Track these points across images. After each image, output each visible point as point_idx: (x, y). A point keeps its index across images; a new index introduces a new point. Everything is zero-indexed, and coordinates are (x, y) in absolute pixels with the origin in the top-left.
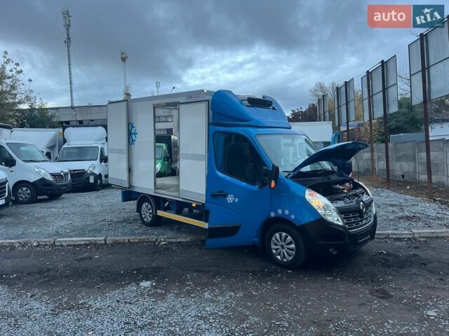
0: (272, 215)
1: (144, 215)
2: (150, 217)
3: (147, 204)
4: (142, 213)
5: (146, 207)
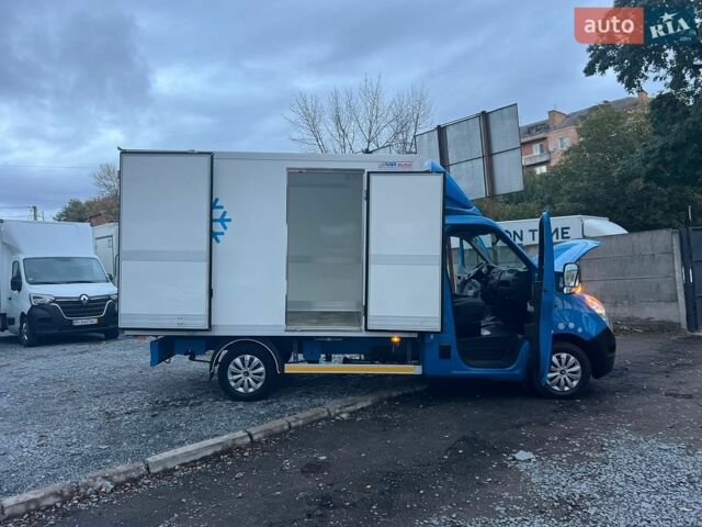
1: (236, 381)
2: (257, 382)
3: (248, 357)
4: (230, 377)
5: (244, 364)
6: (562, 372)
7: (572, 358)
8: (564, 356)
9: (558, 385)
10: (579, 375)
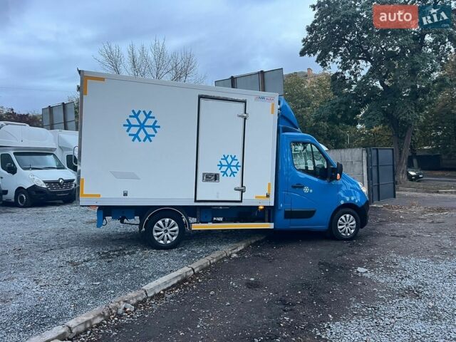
0: (342, 202)
1: (158, 236)
2: (173, 236)
3: (167, 220)
4: (155, 234)
5: (164, 225)
6: (347, 225)
7: (352, 217)
8: (348, 216)
9: (344, 232)
10: (355, 226)
